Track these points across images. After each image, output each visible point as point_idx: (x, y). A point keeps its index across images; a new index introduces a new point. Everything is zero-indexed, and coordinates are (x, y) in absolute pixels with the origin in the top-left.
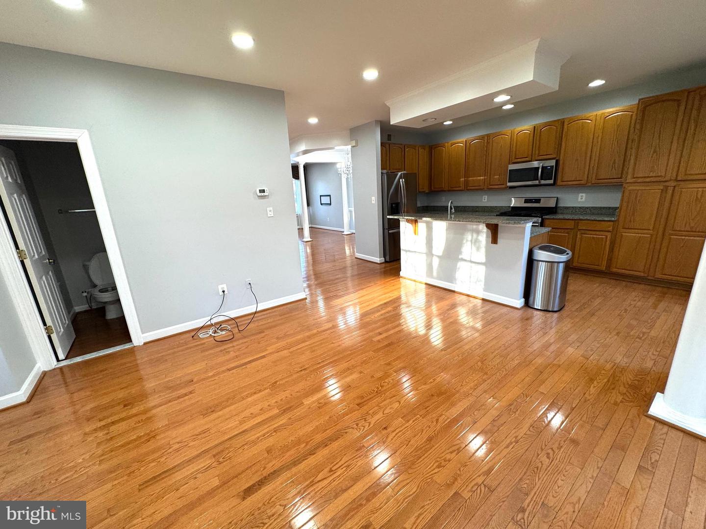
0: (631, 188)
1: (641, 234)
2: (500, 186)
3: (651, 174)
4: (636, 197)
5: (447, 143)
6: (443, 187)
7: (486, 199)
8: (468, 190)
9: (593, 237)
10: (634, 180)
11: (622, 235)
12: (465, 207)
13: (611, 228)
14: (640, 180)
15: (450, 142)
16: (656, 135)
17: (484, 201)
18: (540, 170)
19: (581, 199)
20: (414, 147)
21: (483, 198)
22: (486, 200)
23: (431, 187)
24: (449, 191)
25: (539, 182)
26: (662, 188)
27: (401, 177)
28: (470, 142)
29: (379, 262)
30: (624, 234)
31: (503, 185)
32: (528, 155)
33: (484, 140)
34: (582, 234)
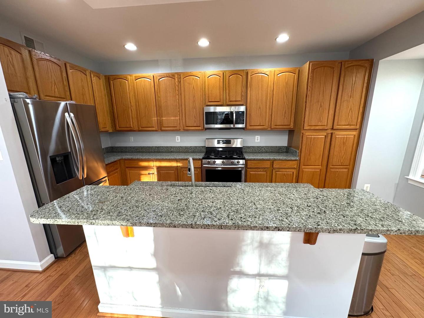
0: (307, 134)
1: (314, 169)
2: (197, 128)
3: (320, 124)
4: (311, 142)
5: (130, 76)
6: (132, 126)
7: (179, 139)
8: (162, 130)
9: (284, 174)
10: (309, 127)
11: (303, 171)
12: (158, 147)
13: (296, 166)
14: (313, 128)
15: (134, 76)
16: (321, 93)
17: (177, 141)
18: (234, 115)
19: (258, 140)
20: (83, 71)
21: (177, 139)
22: (179, 141)
23: (115, 126)
24: (139, 131)
25: (234, 126)
26: (325, 134)
27: (65, 110)
28: (159, 78)
29: (40, 269)
30: (304, 170)
31: (200, 126)
32: (220, 99)
33: (174, 79)
34: (276, 171)
